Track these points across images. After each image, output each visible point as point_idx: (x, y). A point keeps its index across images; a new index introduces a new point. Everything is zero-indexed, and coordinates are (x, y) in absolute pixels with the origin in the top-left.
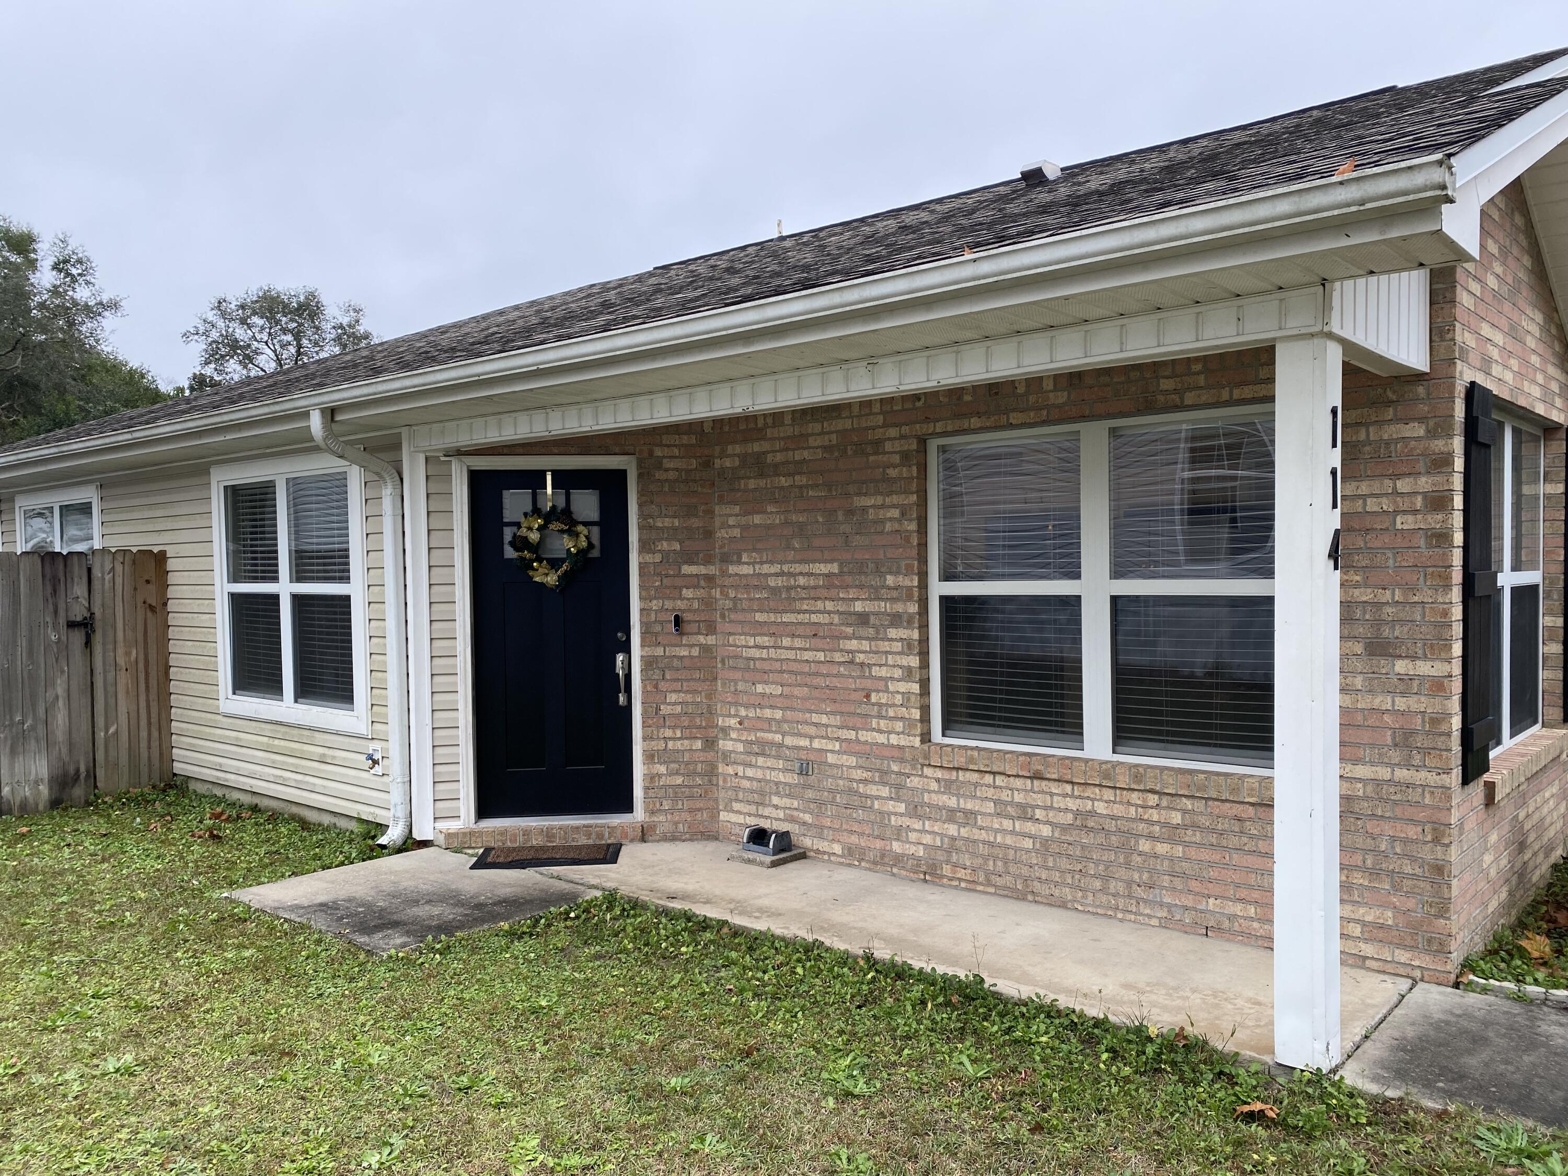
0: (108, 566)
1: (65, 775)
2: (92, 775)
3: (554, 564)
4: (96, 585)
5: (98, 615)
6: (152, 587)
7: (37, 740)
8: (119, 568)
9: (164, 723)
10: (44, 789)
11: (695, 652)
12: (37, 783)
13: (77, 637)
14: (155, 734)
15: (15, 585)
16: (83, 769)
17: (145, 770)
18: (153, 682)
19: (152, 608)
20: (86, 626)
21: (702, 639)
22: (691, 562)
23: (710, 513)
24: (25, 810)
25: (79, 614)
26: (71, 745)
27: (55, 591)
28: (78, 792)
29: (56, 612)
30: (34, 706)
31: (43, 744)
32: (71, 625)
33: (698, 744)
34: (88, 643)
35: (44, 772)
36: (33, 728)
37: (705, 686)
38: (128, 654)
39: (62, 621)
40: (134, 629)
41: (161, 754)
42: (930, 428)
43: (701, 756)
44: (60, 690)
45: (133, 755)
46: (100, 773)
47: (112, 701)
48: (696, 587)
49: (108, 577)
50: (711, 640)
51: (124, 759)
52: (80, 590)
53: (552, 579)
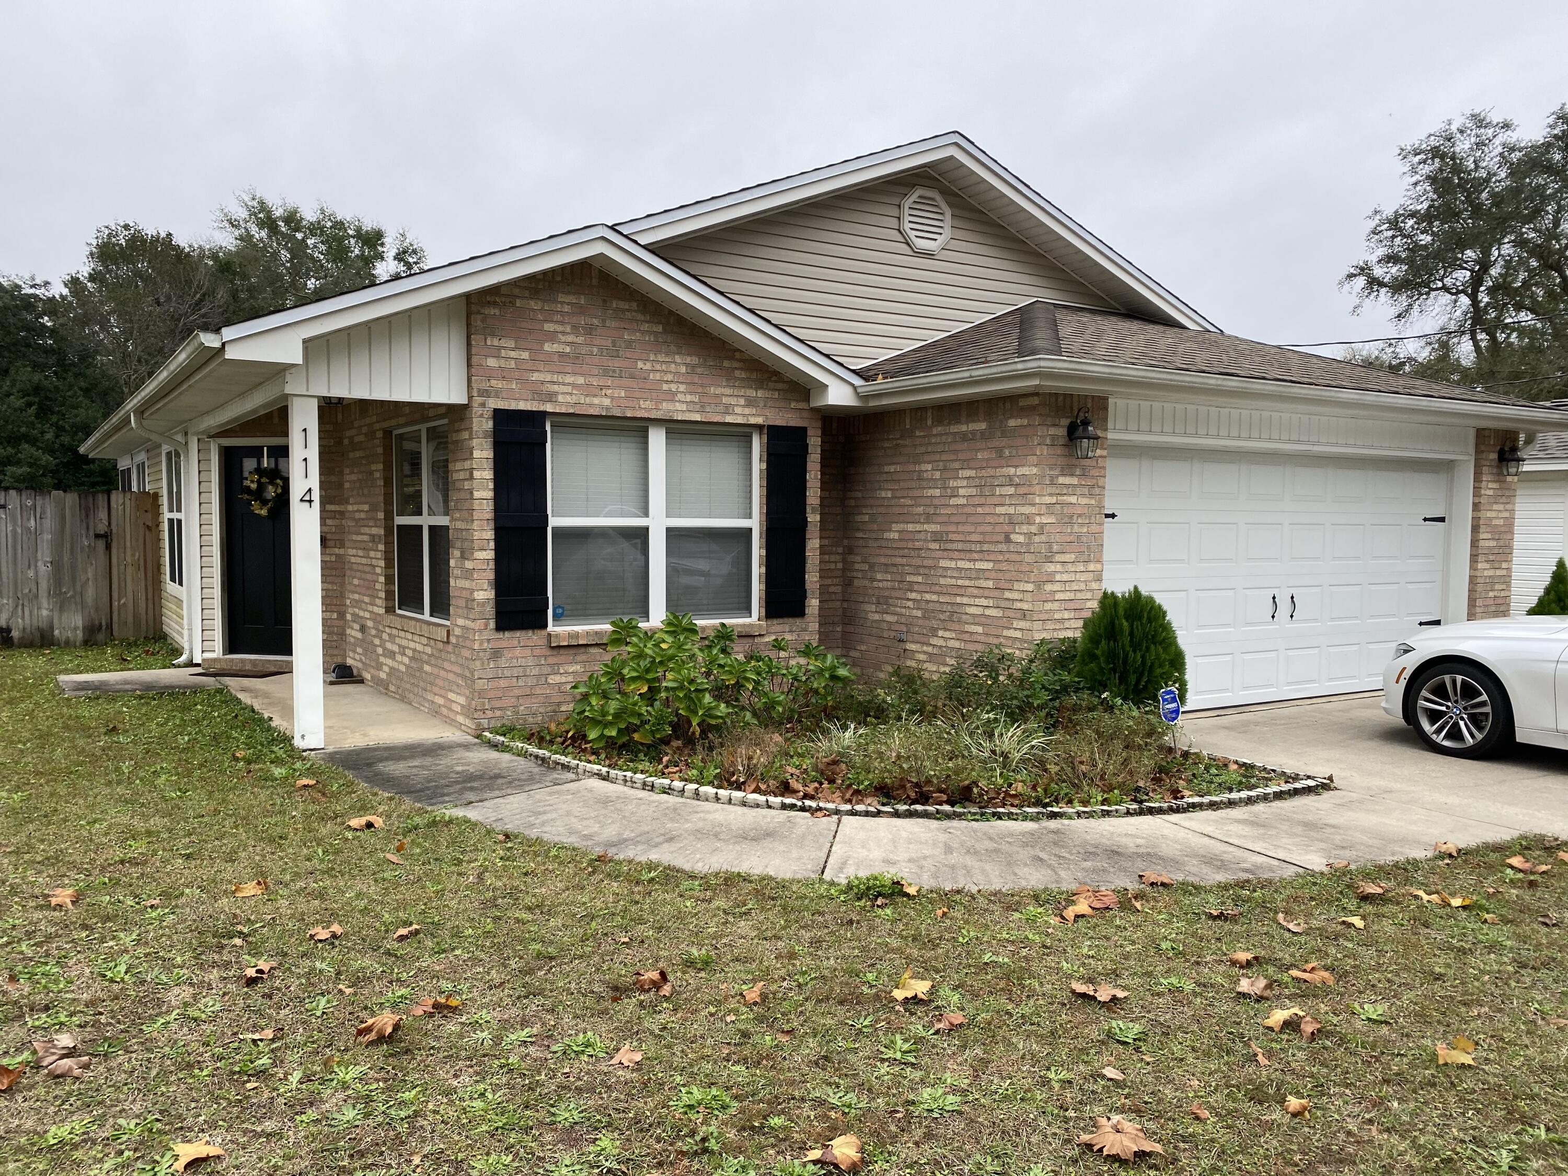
0: (121, 501)
1: (93, 625)
2: (110, 626)
3: (264, 502)
4: (113, 512)
5: (114, 531)
6: (149, 515)
7: (76, 603)
8: (128, 502)
9: (156, 599)
10: (80, 634)
11: (333, 558)
12: (76, 628)
13: (101, 544)
14: (151, 606)
15: (63, 509)
16: (104, 623)
17: (144, 627)
18: (150, 574)
19: (149, 528)
20: (106, 538)
21: (337, 551)
22: (331, 503)
23: (341, 473)
24: (68, 644)
25: (102, 528)
26: (97, 609)
27: (87, 516)
28: (101, 637)
29: (88, 528)
30: (74, 586)
31: (79, 607)
32: (97, 536)
33: (335, 616)
34: (108, 547)
35: (80, 624)
36: (73, 597)
37: (338, 580)
38: (133, 555)
39: (92, 533)
40: (137, 540)
41: (155, 619)
42: (393, 422)
43: (337, 623)
44: (90, 575)
45: (136, 616)
46: (115, 627)
47: (123, 584)
48: (334, 518)
49: (121, 508)
50: (341, 551)
51: (130, 619)
52: (103, 515)
53: (264, 512)
